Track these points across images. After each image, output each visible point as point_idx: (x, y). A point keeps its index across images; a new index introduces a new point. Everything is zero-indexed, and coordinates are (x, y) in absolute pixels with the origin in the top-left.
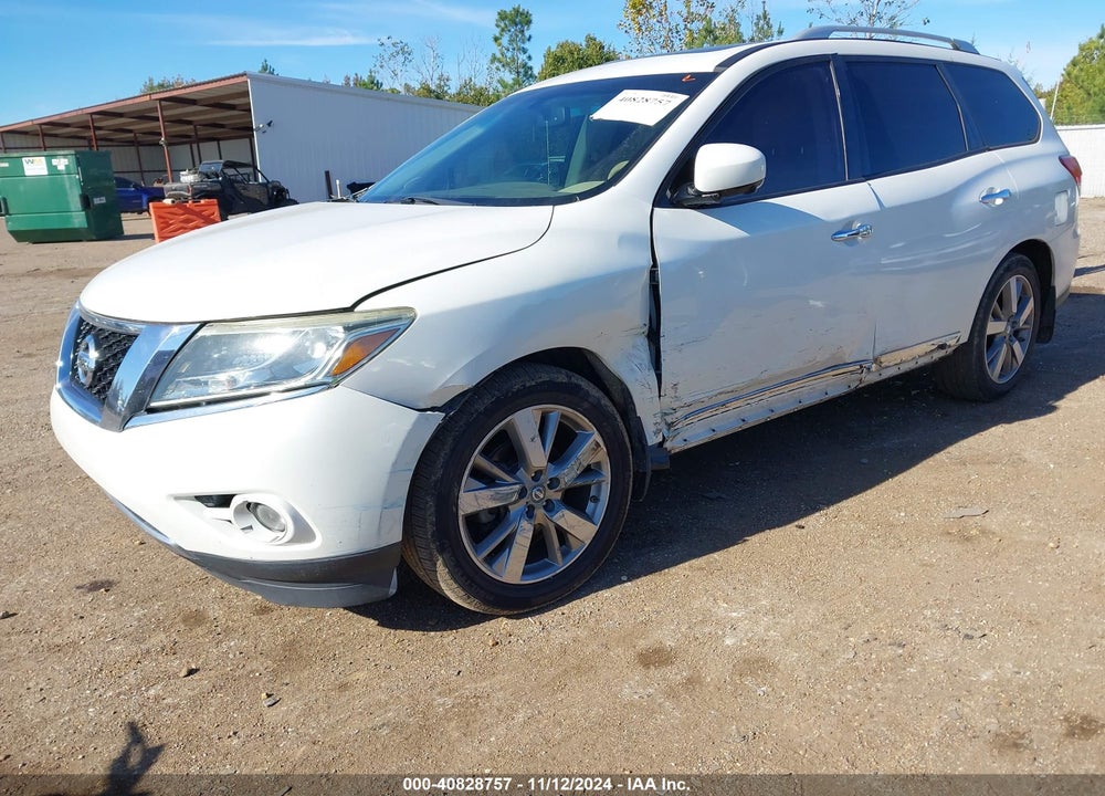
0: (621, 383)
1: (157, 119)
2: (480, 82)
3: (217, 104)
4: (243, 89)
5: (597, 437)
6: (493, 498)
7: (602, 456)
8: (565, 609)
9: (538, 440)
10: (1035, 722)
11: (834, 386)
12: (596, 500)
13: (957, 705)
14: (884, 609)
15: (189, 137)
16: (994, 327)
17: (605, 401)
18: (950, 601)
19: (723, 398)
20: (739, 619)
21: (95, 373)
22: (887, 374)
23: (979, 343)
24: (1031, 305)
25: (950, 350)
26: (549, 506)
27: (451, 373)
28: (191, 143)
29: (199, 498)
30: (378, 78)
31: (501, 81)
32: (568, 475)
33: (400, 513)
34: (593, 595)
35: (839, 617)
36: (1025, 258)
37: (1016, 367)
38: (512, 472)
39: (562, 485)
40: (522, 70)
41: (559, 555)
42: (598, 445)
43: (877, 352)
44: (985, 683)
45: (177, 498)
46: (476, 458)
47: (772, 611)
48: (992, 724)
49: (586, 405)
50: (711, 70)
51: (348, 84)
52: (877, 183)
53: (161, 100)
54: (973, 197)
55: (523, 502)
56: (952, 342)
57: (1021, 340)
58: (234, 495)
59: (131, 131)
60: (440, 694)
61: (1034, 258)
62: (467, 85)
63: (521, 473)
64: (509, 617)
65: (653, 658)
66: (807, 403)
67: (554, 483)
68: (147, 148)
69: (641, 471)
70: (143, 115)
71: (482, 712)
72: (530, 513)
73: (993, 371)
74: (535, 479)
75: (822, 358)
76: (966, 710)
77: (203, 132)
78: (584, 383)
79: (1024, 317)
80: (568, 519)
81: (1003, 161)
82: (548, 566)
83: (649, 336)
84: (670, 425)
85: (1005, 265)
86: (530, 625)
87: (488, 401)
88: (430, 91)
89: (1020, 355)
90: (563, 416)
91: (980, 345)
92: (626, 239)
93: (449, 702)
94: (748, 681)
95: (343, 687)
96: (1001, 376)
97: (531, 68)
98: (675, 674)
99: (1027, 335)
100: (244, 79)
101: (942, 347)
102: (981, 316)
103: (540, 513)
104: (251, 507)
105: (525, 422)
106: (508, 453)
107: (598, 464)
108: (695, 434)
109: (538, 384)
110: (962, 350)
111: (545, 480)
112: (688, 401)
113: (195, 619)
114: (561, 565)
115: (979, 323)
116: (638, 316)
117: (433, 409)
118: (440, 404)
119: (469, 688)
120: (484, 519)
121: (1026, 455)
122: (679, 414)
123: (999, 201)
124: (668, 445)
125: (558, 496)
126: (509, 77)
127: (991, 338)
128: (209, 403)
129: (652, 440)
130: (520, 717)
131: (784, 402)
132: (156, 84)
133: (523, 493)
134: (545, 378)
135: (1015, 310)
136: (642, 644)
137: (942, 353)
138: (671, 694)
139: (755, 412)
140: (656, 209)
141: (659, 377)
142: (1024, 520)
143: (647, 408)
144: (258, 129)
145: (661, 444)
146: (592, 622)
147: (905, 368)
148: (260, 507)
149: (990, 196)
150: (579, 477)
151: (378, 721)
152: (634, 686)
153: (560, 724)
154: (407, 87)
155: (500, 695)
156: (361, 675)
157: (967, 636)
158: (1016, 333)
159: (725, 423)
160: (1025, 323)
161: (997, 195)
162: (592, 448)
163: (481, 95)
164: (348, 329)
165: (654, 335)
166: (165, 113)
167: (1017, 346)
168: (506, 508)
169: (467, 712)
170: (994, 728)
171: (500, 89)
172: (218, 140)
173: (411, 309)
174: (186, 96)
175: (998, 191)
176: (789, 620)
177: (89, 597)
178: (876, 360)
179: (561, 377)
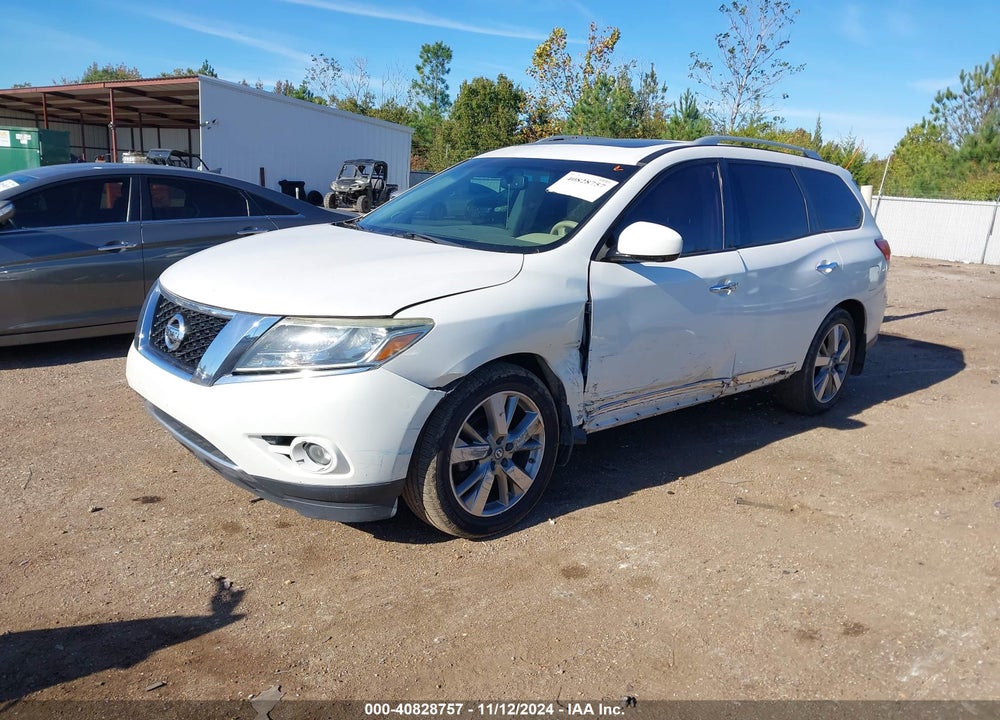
0: (558, 380)
1: (107, 104)
2: (401, 103)
3: (166, 97)
4: (195, 88)
5: (539, 416)
6: (472, 454)
7: (541, 430)
8: (508, 537)
9: (504, 415)
10: (825, 625)
11: (702, 394)
12: (533, 461)
13: (775, 612)
14: (731, 552)
15: (131, 121)
16: (820, 361)
17: (547, 392)
18: (776, 550)
19: (625, 397)
20: (630, 552)
21: (182, 342)
22: (741, 389)
23: (809, 372)
24: (848, 347)
25: (788, 376)
26: (504, 463)
27: (454, 365)
28: (132, 127)
29: (265, 438)
30: (309, 87)
31: (420, 104)
32: (519, 442)
33: (407, 458)
34: (527, 530)
35: (700, 555)
36: (846, 312)
37: (835, 392)
38: (484, 436)
39: (515, 449)
40: (439, 97)
41: (507, 498)
42: (539, 422)
43: (736, 372)
44: (794, 601)
45: (250, 436)
46: (465, 425)
47: (653, 548)
48: (797, 624)
49: (536, 393)
50: (635, 164)
51: (279, 88)
52: (743, 251)
53: (113, 89)
54: (811, 267)
55: (489, 458)
56: (790, 370)
57: (840, 372)
58: (294, 437)
59: (78, 111)
60: (424, 586)
61: (852, 312)
62: (390, 103)
63: (490, 437)
64: (470, 540)
65: (572, 573)
66: (682, 405)
67: (509, 447)
68: (91, 127)
69: (566, 444)
70: (93, 99)
71: (457, 599)
72: (492, 465)
73: (818, 394)
74: (498, 442)
75: (696, 374)
76: (781, 615)
77: (147, 119)
78: (535, 379)
79: (843, 355)
80: (515, 473)
81: (833, 241)
82: (499, 506)
83: (580, 350)
84: (588, 413)
85: (832, 316)
86: (484, 547)
87: (477, 385)
88: (356, 105)
89: (838, 384)
90: (520, 401)
91: (810, 372)
92: (572, 282)
93: (433, 592)
94: (638, 590)
95: (354, 579)
96: (823, 398)
97: (448, 96)
98: (586, 583)
99: (844, 369)
100: (195, 80)
101: (782, 373)
102: (812, 352)
103: (499, 467)
104: (306, 446)
105: (497, 402)
106: (483, 422)
107: (537, 436)
108: (604, 421)
109: (508, 377)
110: (796, 375)
111: (504, 443)
112: (603, 397)
113: (233, 528)
114: (508, 506)
115: (810, 356)
116: (575, 334)
117: (437, 388)
118: (442, 385)
119: (445, 584)
120: (461, 468)
121: (837, 457)
122: (595, 406)
123: (829, 270)
124: (585, 427)
125: (511, 456)
126: (427, 102)
127: (818, 369)
128: (283, 372)
129: (576, 423)
130: (483, 603)
131: (667, 403)
132: (100, 68)
133: (490, 452)
134: (512, 373)
135: (836, 350)
136: (563, 563)
137: (782, 377)
138: (586, 595)
139: (646, 408)
140: (592, 262)
141: (585, 378)
142: (830, 501)
143: (575, 400)
144: (204, 125)
145: (581, 426)
146: (527, 547)
147: (754, 386)
148: (312, 446)
149: (823, 266)
150: (526, 443)
151: (384, 601)
152: (559, 589)
153: (511, 609)
154: (333, 99)
155: (468, 589)
156: (366, 572)
157: (785, 572)
158: (836, 367)
159: (625, 415)
160: (843, 359)
161: (828, 266)
162: (536, 425)
163: (402, 114)
164: (390, 330)
165: (584, 349)
166: (115, 100)
167: (836, 376)
168: (477, 462)
169: (447, 598)
170: (798, 626)
171: (419, 110)
172: (158, 127)
173: (431, 320)
174: (139, 88)
175: (829, 263)
176: (665, 555)
177: (145, 507)
178: (734, 378)
179: (522, 373)
